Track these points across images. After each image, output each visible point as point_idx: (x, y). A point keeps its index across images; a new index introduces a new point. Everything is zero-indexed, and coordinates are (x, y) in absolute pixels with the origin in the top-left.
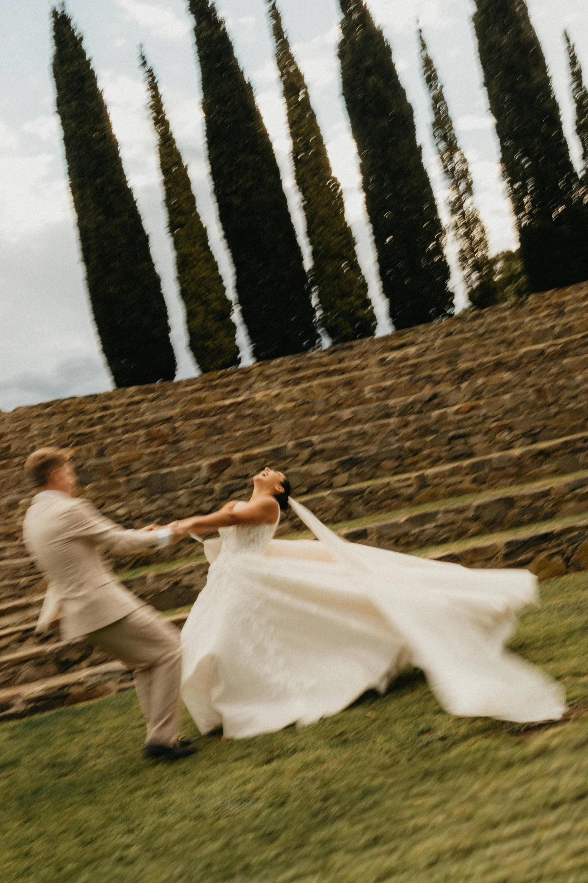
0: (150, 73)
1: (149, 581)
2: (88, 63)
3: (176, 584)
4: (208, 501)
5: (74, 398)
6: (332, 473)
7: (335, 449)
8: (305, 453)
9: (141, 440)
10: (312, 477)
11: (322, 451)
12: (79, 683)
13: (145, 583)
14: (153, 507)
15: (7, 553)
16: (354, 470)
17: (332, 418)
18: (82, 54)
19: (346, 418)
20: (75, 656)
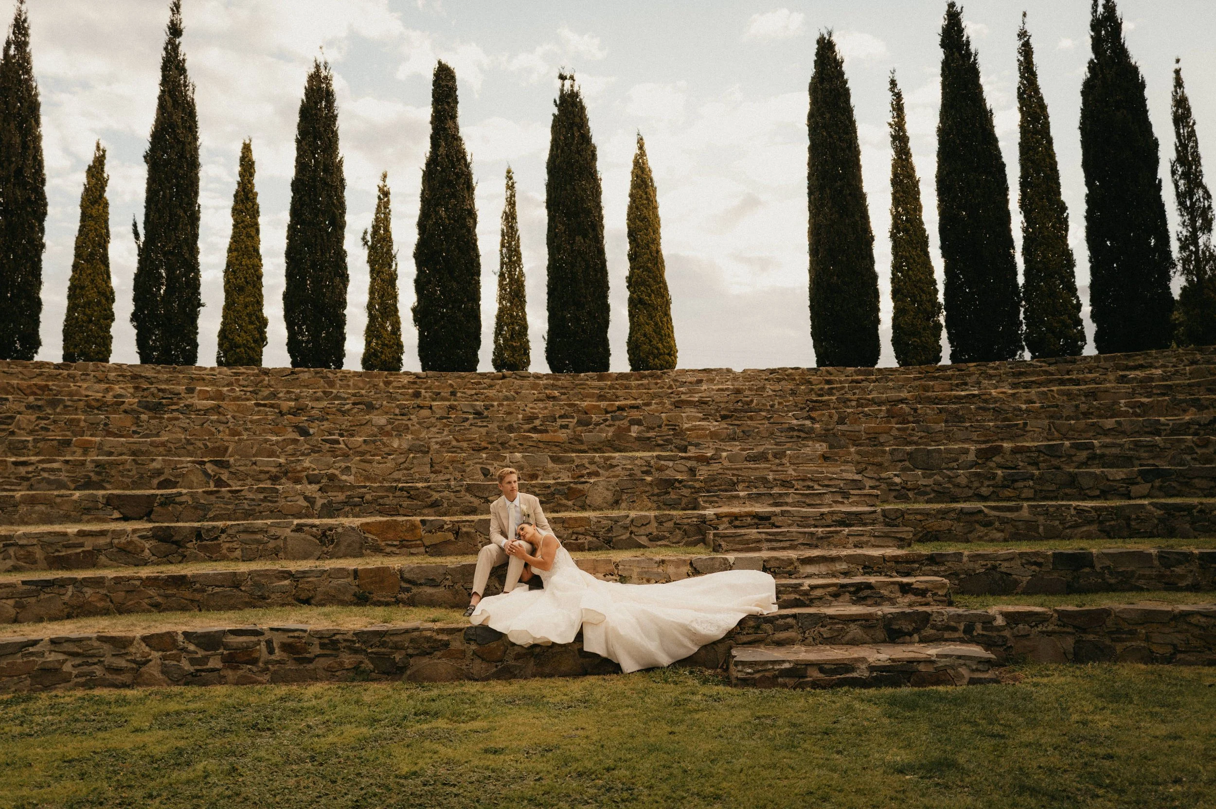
0: (898, 96)
1: (965, 559)
2: (846, 82)
3: (994, 568)
4: (988, 486)
5: (797, 369)
6: (1130, 481)
7: (1116, 456)
8: (1083, 455)
9: (882, 414)
10: (1108, 480)
11: (1103, 456)
12: (929, 661)
13: (960, 561)
14: (930, 481)
15: (789, 500)
16: (1157, 483)
17: (1093, 424)
18: (842, 74)
19: (1108, 427)
20: (907, 627)
